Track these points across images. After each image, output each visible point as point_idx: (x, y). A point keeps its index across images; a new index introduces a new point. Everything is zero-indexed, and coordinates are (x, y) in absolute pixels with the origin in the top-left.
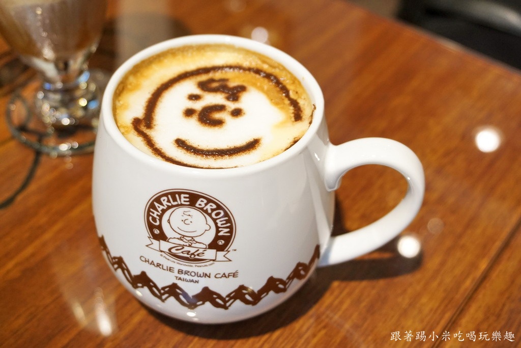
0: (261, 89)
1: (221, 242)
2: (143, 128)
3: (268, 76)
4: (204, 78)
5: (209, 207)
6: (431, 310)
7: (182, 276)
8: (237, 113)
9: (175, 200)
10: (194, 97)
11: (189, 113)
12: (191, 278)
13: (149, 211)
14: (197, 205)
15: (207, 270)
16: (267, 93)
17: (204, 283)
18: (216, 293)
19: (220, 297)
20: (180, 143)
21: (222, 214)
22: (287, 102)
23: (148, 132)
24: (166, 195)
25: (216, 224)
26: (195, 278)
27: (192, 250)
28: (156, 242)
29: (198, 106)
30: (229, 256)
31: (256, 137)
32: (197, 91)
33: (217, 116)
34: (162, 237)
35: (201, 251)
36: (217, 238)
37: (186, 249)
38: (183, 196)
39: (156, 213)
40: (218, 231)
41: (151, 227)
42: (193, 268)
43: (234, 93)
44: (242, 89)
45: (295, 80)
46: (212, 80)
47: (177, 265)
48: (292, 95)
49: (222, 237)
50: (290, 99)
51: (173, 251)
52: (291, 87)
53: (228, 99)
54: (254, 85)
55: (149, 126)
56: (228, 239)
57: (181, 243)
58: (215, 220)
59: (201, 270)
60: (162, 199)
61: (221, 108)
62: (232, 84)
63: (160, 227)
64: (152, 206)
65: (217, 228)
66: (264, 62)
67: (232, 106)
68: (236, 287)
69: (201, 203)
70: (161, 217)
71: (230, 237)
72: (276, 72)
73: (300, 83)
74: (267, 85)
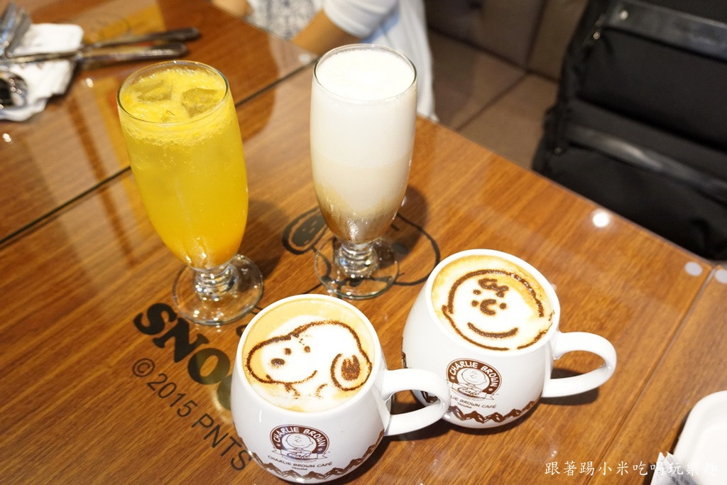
0: (518, 290)
1: (491, 390)
2: (448, 313)
3: (523, 281)
4: (481, 277)
5: (488, 371)
6: (609, 416)
7: (462, 403)
8: (503, 306)
9: (469, 364)
10: (477, 292)
11: (475, 303)
12: (467, 405)
13: (451, 366)
14: (482, 369)
15: (478, 403)
16: (521, 293)
17: (474, 409)
18: (479, 414)
19: (481, 417)
20: (471, 326)
21: (495, 375)
22: (534, 301)
23: (450, 315)
24: (464, 361)
25: (490, 380)
26: (470, 406)
27: (472, 391)
28: (450, 383)
29: (480, 299)
30: (493, 397)
31: (516, 327)
32: (479, 288)
33: (491, 307)
34: (456, 381)
35: (477, 392)
36: (489, 387)
37: (469, 390)
38: (474, 363)
39: (455, 368)
40: (490, 384)
41: (450, 375)
42: (471, 400)
43: (501, 291)
44: (506, 288)
45: (540, 288)
46: (487, 280)
47: (461, 397)
48: (537, 297)
49: (492, 387)
50: (536, 300)
51: (461, 390)
52: (537, 292)
53: (497, 294)
54: (513, 286)
55: (451, 311)
56: (495, 389)
57: (467, 386)
58: (490, 378)
59: (474, 402)
60: (461, 363)
61: (493, 302)
62: (500, 284)
63: (456, 376)
64: (454, 364)
65: (491, 382)
66: (520, 271)
67: (500, 300)
68: (493, 413)
69: (484, 368)
70: (457, 371)
71: (496, 388)
72: (528, 279)
73: (544, 291)
74: (522, 287)
